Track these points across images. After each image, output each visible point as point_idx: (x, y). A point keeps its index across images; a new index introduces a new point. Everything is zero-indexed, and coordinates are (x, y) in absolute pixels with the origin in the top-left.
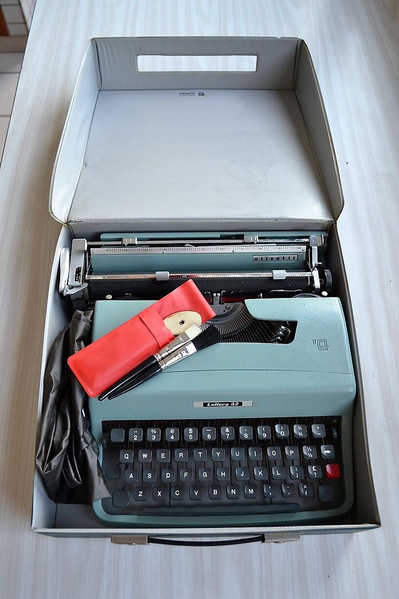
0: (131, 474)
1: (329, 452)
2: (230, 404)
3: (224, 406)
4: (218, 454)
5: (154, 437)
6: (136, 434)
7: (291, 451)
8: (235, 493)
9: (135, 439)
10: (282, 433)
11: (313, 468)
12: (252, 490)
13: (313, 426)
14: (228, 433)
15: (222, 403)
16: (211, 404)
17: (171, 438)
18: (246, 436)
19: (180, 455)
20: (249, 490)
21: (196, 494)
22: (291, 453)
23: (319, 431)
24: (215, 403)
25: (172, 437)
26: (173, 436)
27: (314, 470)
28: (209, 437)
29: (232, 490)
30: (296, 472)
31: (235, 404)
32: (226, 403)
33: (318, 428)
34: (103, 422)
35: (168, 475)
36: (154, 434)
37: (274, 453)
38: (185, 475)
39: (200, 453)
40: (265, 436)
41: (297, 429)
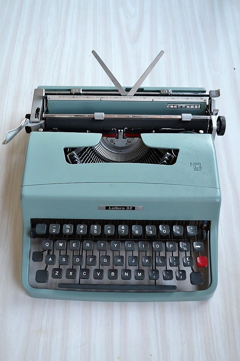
0: (50, 258)
1: (199, 247)
2: (126, 208)
3: (121, 209)
4: (116, 245)
5: (68, 231)
6: (54, 228)
7: (170, 245)
8: (127, 275)
9: (53, 231)
10: (164, 231)
11: (187, 259)
12: (141, 273)
13: (188, 227)
14: (123, 229)
15: (120, 207)
16: (111, 207)
17: (81, 232)
18: (137, 232)
19: (87, 245)
20: (138, 273)
21: (98, 275)
22: (170, 246)
23: (193, 230)
24: (114, 207)
25: (81, 231)
26: (82, 230)
27: (188, 260)
28: (109, 232)
29: (126, 273)
30: (174, 261)
31: (129, 208)
32: (122, 207)
33: (192, 228)
34: (31, 219)
35: (78, 260)
36: (68, 228)
37: (158, 246)
38: (90, 260)
39: (102, 244)
40: (151, 232)
41: (176, 228)
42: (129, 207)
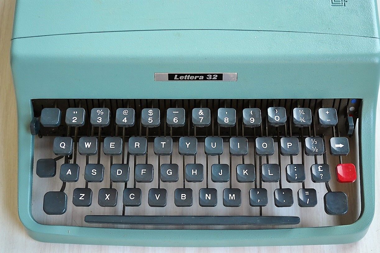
0: (69, 170)
1: (341, 146)
2: (205, 77)
3: (198, 79)
4: (188, 145)
5: (100, 120)
6: (75, 115)
7: (288, 143)
8: (210, 198)
9: (73, 121)
10: (277, 118)
11: (319, 168)
12: (234, 195)
14: (202, 116)
15: (194, 75)
16: (179, 75)
17: (123, 121)
18: (226, 120)
19: (136, 145)
20: (230, 195)
21: (157, 199)
22: (288, 145)
23: (329, 116)
24: (184, 75)
25: (125, 120)
26: (126, 118)
27: (320, 170)
28: (175, 120)
29: (207, 195)
30: (295, 172)
31: (212, 77)
32: (200, 75)
33: (327, 113)
34: (32, 100)
35: (119, 172)
36: (100, 116)
37: (265, 145)
38: (142, 172)
39: (163, 143)
40: (253, 121)
41: (297, 112)
42: (212, 75)
